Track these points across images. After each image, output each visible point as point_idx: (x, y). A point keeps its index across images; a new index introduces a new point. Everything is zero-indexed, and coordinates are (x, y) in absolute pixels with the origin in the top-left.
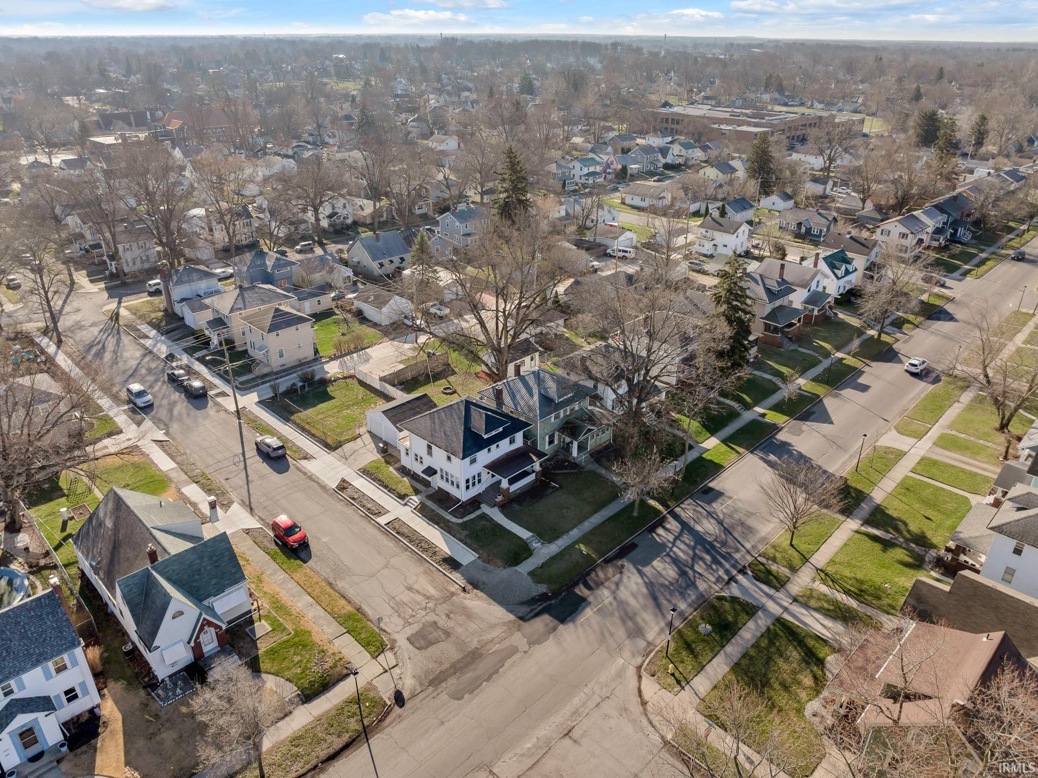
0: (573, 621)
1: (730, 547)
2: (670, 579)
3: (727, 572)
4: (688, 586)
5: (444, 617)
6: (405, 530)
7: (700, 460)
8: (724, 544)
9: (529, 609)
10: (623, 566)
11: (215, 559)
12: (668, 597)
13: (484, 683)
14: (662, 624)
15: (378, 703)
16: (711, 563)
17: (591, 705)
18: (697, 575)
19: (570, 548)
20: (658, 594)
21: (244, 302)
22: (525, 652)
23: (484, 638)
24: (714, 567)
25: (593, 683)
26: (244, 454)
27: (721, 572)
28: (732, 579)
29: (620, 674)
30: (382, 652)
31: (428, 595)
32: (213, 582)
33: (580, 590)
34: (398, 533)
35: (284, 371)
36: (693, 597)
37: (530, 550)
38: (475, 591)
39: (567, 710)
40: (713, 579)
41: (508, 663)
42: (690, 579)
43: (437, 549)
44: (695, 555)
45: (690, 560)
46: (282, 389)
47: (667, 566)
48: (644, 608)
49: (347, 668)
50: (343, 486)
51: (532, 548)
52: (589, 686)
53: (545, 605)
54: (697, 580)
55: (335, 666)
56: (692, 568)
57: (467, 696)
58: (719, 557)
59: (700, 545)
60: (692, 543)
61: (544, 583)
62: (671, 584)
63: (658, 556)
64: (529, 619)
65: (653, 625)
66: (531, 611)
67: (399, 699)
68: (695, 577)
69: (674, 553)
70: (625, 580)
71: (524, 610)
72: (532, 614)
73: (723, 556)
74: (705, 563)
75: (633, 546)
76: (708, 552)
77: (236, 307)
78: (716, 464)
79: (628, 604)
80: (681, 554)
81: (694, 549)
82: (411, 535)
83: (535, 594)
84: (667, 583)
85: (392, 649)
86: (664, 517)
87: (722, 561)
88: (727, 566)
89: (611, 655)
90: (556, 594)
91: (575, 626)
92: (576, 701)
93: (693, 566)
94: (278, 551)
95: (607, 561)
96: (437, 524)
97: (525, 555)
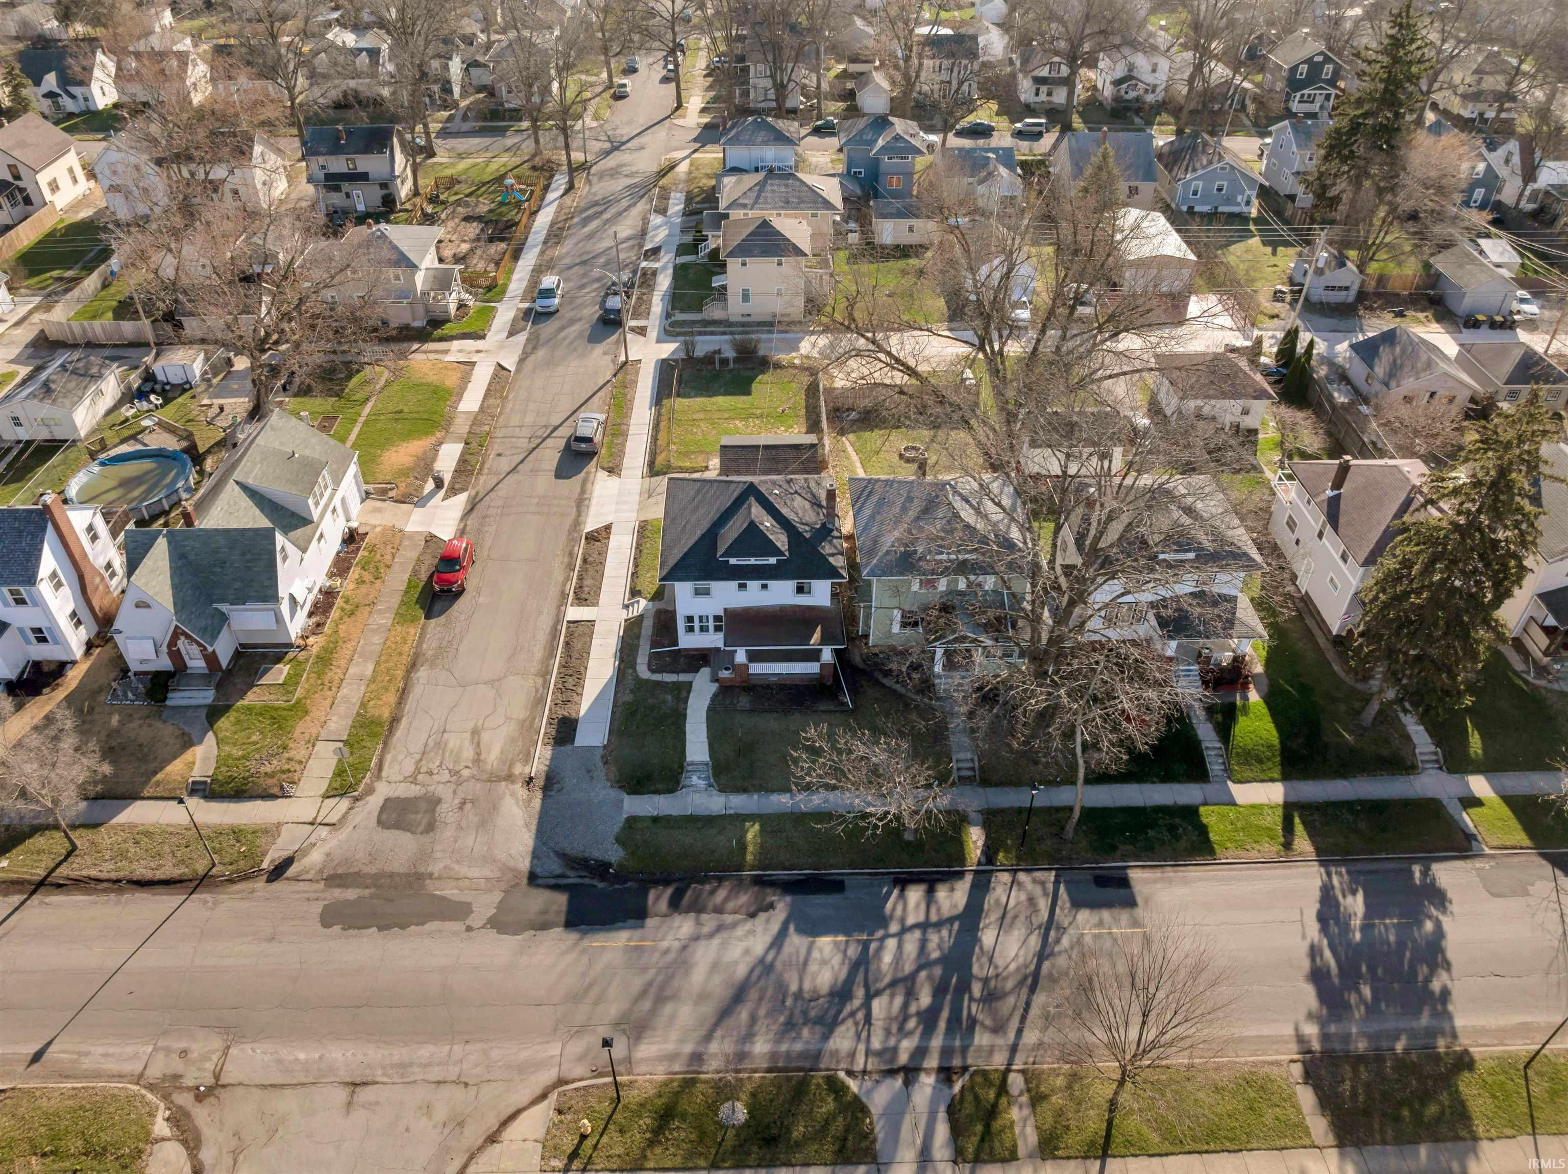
0: (585, 933)
1: (994, 1014)
2: (807, 986)
3: (920, 1052)
4: (819, 1021)
5: (457, 801)
6: (577, 645)
7: (1190, 813)
8: (991, 997)
9: (558, 871)
10: (771, 906)
11: (248, 557)
12: (762, 1012)
13: (374, 929)
14: (688, 1048)
15: (253, 856)
16: (918, 1014)
17: (436, 1074)
18: (860, 1015)
19: (740, 819)
20: (753, 994)
21: (758, 197)
22: (469, 929)
23: (457, 867)
24: (911, 1024)
25: (479, 1046)
26: (556, 428)
27: (907, 1046)
28: (910, 1073)
29: (524, 1069)
30: (342, 795)
31: (483, 757)
32: (237, 585)
33: (658, 898)
34: (567, 644)
35: (743, 324)
36: (798, 1047)
37: (678, 782)
38: (539, 794)
39: (399, 1054)
40: (876, 1044)
41: (431, 926)
42: (839, 1012)
43: (576, 698)
44: (913, 976)
45: (887, 980)
46: (699, 352)
47: (837, 960)
48: (702, 997)
49: (282, 787)
50: (599, 537)
51: (684, 782)
52: (469, 1047)
53: (587, 881)
54: (850, 1022)
55: (271, 775)
56: (869, 997)
57: (337, 928)
58: (945, 1014)
59: (945, 970)
60: (935, 955)
61: (625, 848)
62: (799, 995)
63: (847, 933)
64: (539, 886)
65: (674, 1035)
66: (558, 876)
67: (278, 872)
68: (853, 1014)
69: (880, 949)
70: (740, 931)
71: (555, 866)
72: (553, 881)
73: (954, 1021)
74: (905, 1006)
75: (837, 886)
76: (939, 991)
77: (741, 201)
78: (1208, 841)
79: (687, 972)
80: (887, 958)
81: (923, 963)
82: (575, 655)
83: (597, 854)
84: (794, 988)
85: (357, 799)
86: (960, 875)
87: (942, 1025)
88: (937, 1042)
89: (555, 1030)
90: (621, 876)
91: (575, 945)
92: (425, 1052)
93: (878, 993)
94: (421, 584)
95: (760, 882)
96: (622, 661)
97: (660, 786)
